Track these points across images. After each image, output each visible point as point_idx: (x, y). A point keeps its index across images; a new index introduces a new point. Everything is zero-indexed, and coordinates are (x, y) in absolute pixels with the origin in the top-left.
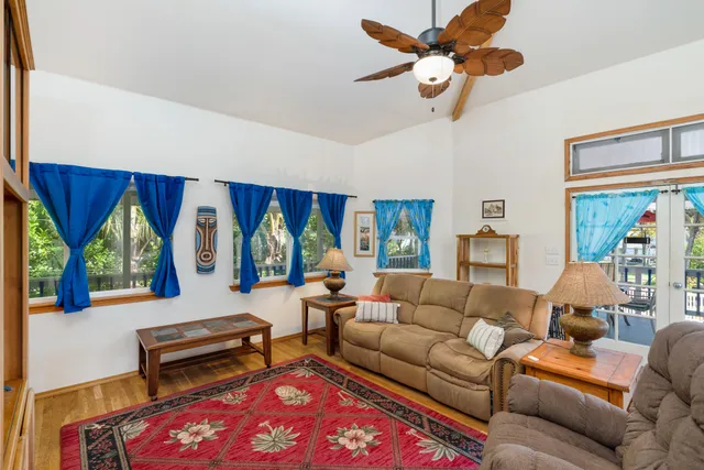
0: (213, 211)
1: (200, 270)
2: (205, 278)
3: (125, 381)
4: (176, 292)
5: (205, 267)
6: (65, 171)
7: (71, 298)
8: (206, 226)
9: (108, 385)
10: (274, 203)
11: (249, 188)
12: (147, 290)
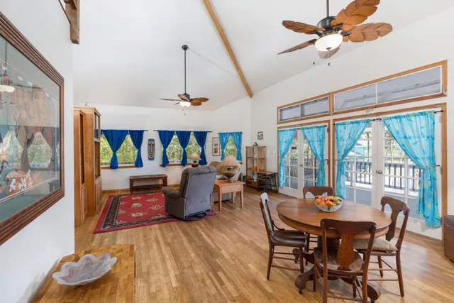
0: (153, 140)
1: (149, 159)
2: (151, 162)
3: (126, 190)
4: (142, 166)
5: (151, 158)
6: (112, 131)
7: (114, 165)
8: (151, 145)
9: (122, 191)
10: (175, 137)
11: (165, 132)
12: (134, 165)
